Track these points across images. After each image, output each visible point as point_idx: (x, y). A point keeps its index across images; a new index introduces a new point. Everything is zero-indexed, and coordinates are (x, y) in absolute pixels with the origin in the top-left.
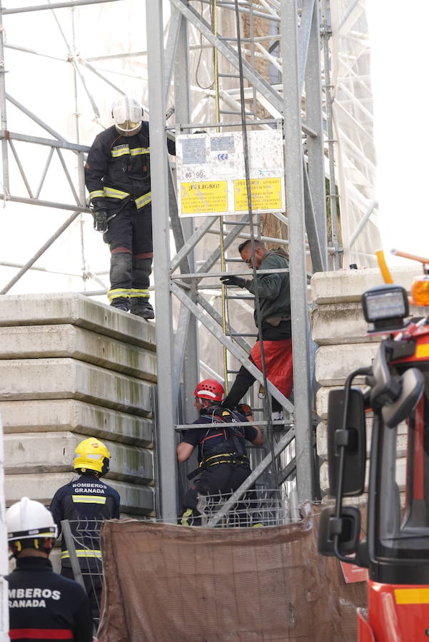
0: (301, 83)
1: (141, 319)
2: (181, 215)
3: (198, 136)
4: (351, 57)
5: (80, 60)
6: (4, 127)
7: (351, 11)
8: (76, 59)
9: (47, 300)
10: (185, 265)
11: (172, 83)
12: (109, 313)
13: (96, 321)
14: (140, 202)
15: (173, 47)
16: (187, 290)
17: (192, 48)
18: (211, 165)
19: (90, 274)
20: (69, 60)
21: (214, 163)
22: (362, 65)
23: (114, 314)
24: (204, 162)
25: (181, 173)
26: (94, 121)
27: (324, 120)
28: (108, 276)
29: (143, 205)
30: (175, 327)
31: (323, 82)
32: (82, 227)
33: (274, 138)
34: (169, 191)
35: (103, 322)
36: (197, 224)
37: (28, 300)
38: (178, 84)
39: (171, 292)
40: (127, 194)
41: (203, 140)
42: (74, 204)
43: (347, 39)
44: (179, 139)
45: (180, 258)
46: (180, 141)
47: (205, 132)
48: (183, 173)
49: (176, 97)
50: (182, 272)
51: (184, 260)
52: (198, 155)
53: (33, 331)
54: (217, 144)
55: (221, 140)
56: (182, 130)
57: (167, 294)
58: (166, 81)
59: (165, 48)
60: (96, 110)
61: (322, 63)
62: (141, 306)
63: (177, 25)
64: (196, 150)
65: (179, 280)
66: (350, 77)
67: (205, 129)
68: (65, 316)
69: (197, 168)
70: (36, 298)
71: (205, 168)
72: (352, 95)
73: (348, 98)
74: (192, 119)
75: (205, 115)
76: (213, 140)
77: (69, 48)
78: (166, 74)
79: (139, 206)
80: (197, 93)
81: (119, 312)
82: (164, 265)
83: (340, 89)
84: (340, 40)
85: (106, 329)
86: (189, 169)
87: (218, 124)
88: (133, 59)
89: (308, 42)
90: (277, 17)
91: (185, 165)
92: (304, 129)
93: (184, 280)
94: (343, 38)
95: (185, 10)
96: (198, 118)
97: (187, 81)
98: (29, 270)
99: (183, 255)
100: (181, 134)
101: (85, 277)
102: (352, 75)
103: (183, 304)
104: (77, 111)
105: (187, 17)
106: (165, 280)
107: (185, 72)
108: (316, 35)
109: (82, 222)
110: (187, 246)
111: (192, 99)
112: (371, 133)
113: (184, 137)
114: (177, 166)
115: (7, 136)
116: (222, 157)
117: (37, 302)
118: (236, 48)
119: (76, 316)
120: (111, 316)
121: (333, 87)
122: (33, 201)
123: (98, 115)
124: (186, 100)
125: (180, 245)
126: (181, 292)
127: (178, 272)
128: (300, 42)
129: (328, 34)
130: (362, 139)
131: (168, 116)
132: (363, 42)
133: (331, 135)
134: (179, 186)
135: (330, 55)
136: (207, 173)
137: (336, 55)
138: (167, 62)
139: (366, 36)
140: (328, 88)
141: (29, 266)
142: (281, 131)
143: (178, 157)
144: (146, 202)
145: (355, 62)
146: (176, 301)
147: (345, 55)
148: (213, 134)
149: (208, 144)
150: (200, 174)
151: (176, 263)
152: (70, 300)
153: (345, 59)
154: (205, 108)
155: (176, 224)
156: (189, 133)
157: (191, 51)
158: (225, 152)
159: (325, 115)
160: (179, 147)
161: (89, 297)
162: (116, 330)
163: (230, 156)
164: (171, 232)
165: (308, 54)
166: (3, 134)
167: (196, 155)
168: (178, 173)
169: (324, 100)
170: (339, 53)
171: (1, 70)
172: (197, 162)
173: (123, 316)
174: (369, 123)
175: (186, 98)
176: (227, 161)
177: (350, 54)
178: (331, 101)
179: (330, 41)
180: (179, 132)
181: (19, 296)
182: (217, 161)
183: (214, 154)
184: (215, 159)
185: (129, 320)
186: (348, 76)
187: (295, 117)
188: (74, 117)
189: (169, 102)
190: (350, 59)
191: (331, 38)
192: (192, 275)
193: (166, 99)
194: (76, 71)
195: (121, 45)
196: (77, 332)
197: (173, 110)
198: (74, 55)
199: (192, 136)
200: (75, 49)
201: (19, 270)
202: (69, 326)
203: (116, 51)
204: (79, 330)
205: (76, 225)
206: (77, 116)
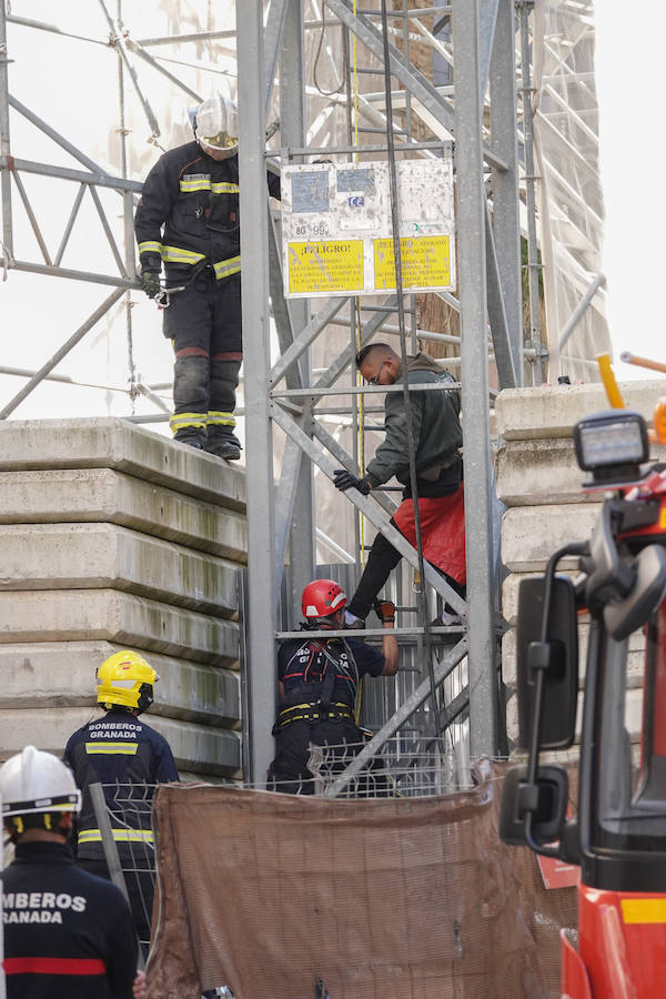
0: (484, 83)
2: (288, 295)
3: (318, 167)
4: (565, 43)
5: (129, 44)
6: (5, 151)
8: (123, 41)
9: (72, 430)
10: (294, 375)
11: (276, 82)
12: (172, 451)
13: (150, 464)
14: (222, 269)
15: (277, 24)
16: (296, 415)
17: (308, 26)
18: (338, 214)
19: (141, 388)
20: (113, 44)
21: (343, 212)
22: (582, 56)
23: (179, 452)
24: (326, 210)
25: (288, 225)
26: (150, 141)
27: (520, 144)
28: (170, 393)
29: (227, 274)
30: (277, 474)
31: (519, 82)
32: (129, 311)
33: (439, 172)
34: (270, 255)
35: (161, 466)
36: (314, 310)
37: (40, 430)
38: (285, 84)
39: (270, 418)
40: (201, 256)
41: (325, 175)
42: (117, 274)
43: (559, 14)
44: (287, 170)
45: (286, 364)
46: (288, 175)
47: (330, 162)
48: (292, 227)
49: (283, 105)
50: (290, 387)
51: (294, 366)
52: (316, 199)
53: (48, 479)
54: (348, 180)
55: (354, 174)
56: (291, 157)
57: (264, 422)
58: (268, 79)
59: (265, 25)
60: (153, 123)
61: (518, 52)
62: (219, 441)
64: (313, 190)
65: (284, 399)
66: (563, 76)
67: (329, 157)
68: (100, 455)
69: (314, 219)
70: (54, 426)
71: (328, 219)
72: (565, 103)
73: (560, 109)
74: (309, 139)
75: (329, 134)
76: (340, 174)
77: (110, 21)
78: (267, 68)
79: (219, 276)
80: (315, 97)
81: (187, 451)
82: (261, 375)
83: (546, 94)
84: (547, 16)
85: (166, 477)
86: (301, 221)
87: (349, 149)
88: (214, 42)
89: (495, 18)
91: (294, 215)
92: (487, 159)
93: (292, 399)
94: (552, 11)
96: (319, 138)
97: (300, 80)
98: (44, 382)
99: (291, 359)
100: (290, 164)
101: (134, 393)
102: (566, 72)
103: (291, 439)
104: (123, 125)
106: (262, 398)
107: (297, 65)
108: (509, 7)
109: (130, 305)
110: (298, 345)
111: (308, 108)
112: (595, 165)
113: (294, 169)
114: (283, 216)
115: (11, 165)
116: (356, 203)
117: (55, 431)
118: (380, 27)
119: (118, 456)
120: (175, 456)
121: (535, 91)
122: (52, 270)
123: (158, 132)
124: (298, 112)
125: (285, 344)
126: (287, 419)
127: (282, 386)
128: (482, 18)
129: (527, 6)
130: (580, 174)
131: (269, 135)
132: (584, 19)
133: (530, 168)
134: (286, 249)
135: (531, 39)
136: (331, 227)
137: (540, 40)
138: (269, 48)
139: (589, 9)
140: (527, 92)
141: (44, 374)
142: (450, 160)
143: (286, 202)
144: (233, 271)
145: (571, 50)
146: (279, 433)
147: (555, 40)
148: (343, 165)
149: (333, 181)
150: (321, 229)
151: (279, 371)
152: (108, 429)
153: (554, 46)
154: (330, 120)
155: (281, 310)
156: (303, 162)
157: (308, 31)
158: (360, 194)
159: (521, 136)
160: (286, 186)
161: (140, 425)
162: (182, 478)
163: (367, 200)
164: (272, 321)
165: (495, 41)
166: (4, 162)
167: (312, 197)
168: (285, 227)
169: (520, 111)
170: (546, 37)
171: (2, 58)
172: (315, 209)
173: (193, 457)
174: (591, 150)
175: (297, 106)
176: (363, 209)
177: (563, 38)
178: (531, 114)
179: (532, 17)
180: (286, 161)
181: (27, 422)
182: (347, 209)
183: (342, 197)
184: (344, 204)
185: (203, 462)
186: (559, 73)
187: (473, 139)
188: (119, 135)
189: (272, 113)
190: (562, 46)
191: (533, 12)
192: (305, 392)
193: (265, 107)
194: (122, 60)
195: (195, 21)
196: (120, 482)
197: (277, 126)
198: (120, 34)
199: (308, 168)
200: (121, 25)
201: (27, 380)
202: (107, 472)
203: (187, 29)
204: (123, 478)
205: (120, 309)
206: (124, 133)
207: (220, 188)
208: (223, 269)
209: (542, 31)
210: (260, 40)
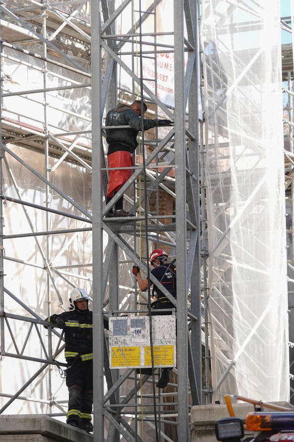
0: (188, 286)
1: (84, 432)
2: (111, 367)
3: (123, 318)
4: (221, 270)
5: (51, 268)
6: (2, 309)
7: (221, 242)
8: (49, 268)
9: (26, 419)
10: (113, 398)
11: (108, 283)
12: (65, 428)
13: (56, 433)
15: (109, 262)
16: (114, 414)
17: (121, 262)
18: (131, 336)
19: (54, 402)
20: (45, 268)
21: (133, 336)
22: (227, 275)
23: (68, 428)
24: (126, 335)
25: (111, 340)
26: (59, 306)
27: (202, 309)
29: (87, 359)
30: (106, 437)
31: (202, 285)
32: (50, 373)
33: (170, 321)
34: (104, 352)
35: (61, 434)
36: (121, 373)
37: (14, 419)
38: (111, 285)
39: (103, 416)
40: (77, 354)
41: (126, 321)
42: (44, 358)
43: (218, 259)
44: (111, 319)
45: (110, 394)
46: (112, 321)
47: (127, 316)
48: (113, 341)
49: (110, 293)
50: (111, 403)
51: (113, 395)
52: (123, 330)
53: (17, 438)
54: (135, 323)
55: (137, 321)
56: (113, 314)
58: (104, 283)
59: (104, 261)
60: (60, 299)
61: (202, 273)
62: (85, 424)
63: (111, 248)
64: (121, 327)
65: (109, 408)
66: (219, 283)
67: (128, 314)
68: (37, 429)
69: (122, 338)
70: (19, 418)
71: (127, 338)
72: (220, 293)
73: (219, 296)
74: (120, 306)
75: (128, 304)
76: (132, 321)
77: (44, 260)
78: (104, 279)
80: (124, 290)
81: (71, 428)
82: (100, 399)
83: (213, 289)
84: (214, 260)
85: (62, 438)
86: (116, 339)
87: (135, 311)
88: (85, 268)
89: (193, 261)
90: (175, 244)
91: (114, 336)
92: (189, 316)
93: (112, 408)
94: (216, 258)
95: (117, 239)
96: (124, 306)
97: (117, 284)
98: (16, 400)
99: (112, 393)
100: (113, 316)
101: (51, 404)
102: (221, 281)
103: (111, 424)
104: (49, 300)
105: (118, 243)
106: (100, 408)
107: (116, 278)
108: (198, 257)
109: (50, 370)
110: (115, 387)
111: (120, 294)
112: (232, 317)
113: (114, 318)
114: (110, 337)
115: (4, 315)
116: (138, 332)
117: (20, 419)
118: (146, 262)
119: (44, 429)
120: (66, 429)
121: (209, 289)
122: (19, 356)
123: (62, 303)
124: (116, 296)
125: (110, 386)
126: (110, 416)
127: (108, 403)
128: (188, 261)
129: (206, 256)
130: (226, 322)
131: (104, 305)
132: (228, 261)
133: (206, 318)
134: (110, 350)
135: (207, 269)
136: (128, 341)
137: (211, 269)
138: (105, 271)
139: (230, 257)
140: (206, 289)
141: (16, 396)
142: (175, 316)
143: (110, 331)
144: (90, 358)
145: (223, 273)
146: (107, 422)
147: (217, 269)
148: (132, 316)
149: (129, 323)
150: (124, 342)
151: (107, 397)
152: (40, 419)
153: (216, 271)
154: (129, 299)
155: (108, 373)
156: (118, 316)
157: (121, 264)
158: (140, 329)
159: (203, 305)
160: (111, 325)
161: (52, 417)
162: (69, 438)
163: (142, 331)
164: (105, 377)
165: (193, 268)
166: (2, 314)
167: (121, 329)
168: (110, 341)
169: (203, 296)
170: (213, 268)
171: (1, 274)
172: (122, 334)
173: (73, 430)
174: (230, 311)
175: (116, 294)
176: (141, 334)
177: (220, 268)
178: (207, 297)
179: (208, 260)
180: (111, 315)
181: (9, 415)
182: (134, 334)
183: (132, 330)
184: (133, 332)
185: (77, 433)
186: (218, 282)
187: (183, 308)
188: (47, 303)
189: (107, 296)
190: (220, 271)
191: (208, 258)
192: (117, 405)
193: (103, 294)
194: (49, 274)
195: (78, 259)
196: (45, 440)
197: (108, 301)
198: (48, 265)
199: (119, 318)
200: (48, 261)
201: (9, 399)
202: (39, 435)
203: (75, 263)
204: (46, 438)
205: (46, 372)
206: (49, 303)
207: (83, 326)
208: (85, 357)
209: (211, 266)
210: (102, 268)
